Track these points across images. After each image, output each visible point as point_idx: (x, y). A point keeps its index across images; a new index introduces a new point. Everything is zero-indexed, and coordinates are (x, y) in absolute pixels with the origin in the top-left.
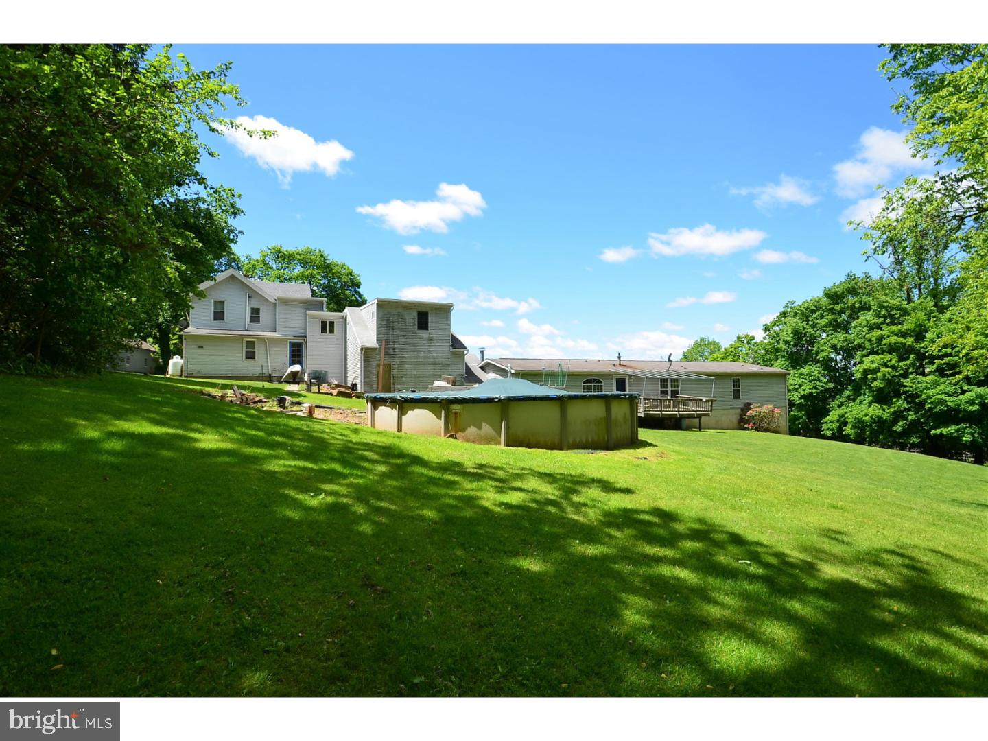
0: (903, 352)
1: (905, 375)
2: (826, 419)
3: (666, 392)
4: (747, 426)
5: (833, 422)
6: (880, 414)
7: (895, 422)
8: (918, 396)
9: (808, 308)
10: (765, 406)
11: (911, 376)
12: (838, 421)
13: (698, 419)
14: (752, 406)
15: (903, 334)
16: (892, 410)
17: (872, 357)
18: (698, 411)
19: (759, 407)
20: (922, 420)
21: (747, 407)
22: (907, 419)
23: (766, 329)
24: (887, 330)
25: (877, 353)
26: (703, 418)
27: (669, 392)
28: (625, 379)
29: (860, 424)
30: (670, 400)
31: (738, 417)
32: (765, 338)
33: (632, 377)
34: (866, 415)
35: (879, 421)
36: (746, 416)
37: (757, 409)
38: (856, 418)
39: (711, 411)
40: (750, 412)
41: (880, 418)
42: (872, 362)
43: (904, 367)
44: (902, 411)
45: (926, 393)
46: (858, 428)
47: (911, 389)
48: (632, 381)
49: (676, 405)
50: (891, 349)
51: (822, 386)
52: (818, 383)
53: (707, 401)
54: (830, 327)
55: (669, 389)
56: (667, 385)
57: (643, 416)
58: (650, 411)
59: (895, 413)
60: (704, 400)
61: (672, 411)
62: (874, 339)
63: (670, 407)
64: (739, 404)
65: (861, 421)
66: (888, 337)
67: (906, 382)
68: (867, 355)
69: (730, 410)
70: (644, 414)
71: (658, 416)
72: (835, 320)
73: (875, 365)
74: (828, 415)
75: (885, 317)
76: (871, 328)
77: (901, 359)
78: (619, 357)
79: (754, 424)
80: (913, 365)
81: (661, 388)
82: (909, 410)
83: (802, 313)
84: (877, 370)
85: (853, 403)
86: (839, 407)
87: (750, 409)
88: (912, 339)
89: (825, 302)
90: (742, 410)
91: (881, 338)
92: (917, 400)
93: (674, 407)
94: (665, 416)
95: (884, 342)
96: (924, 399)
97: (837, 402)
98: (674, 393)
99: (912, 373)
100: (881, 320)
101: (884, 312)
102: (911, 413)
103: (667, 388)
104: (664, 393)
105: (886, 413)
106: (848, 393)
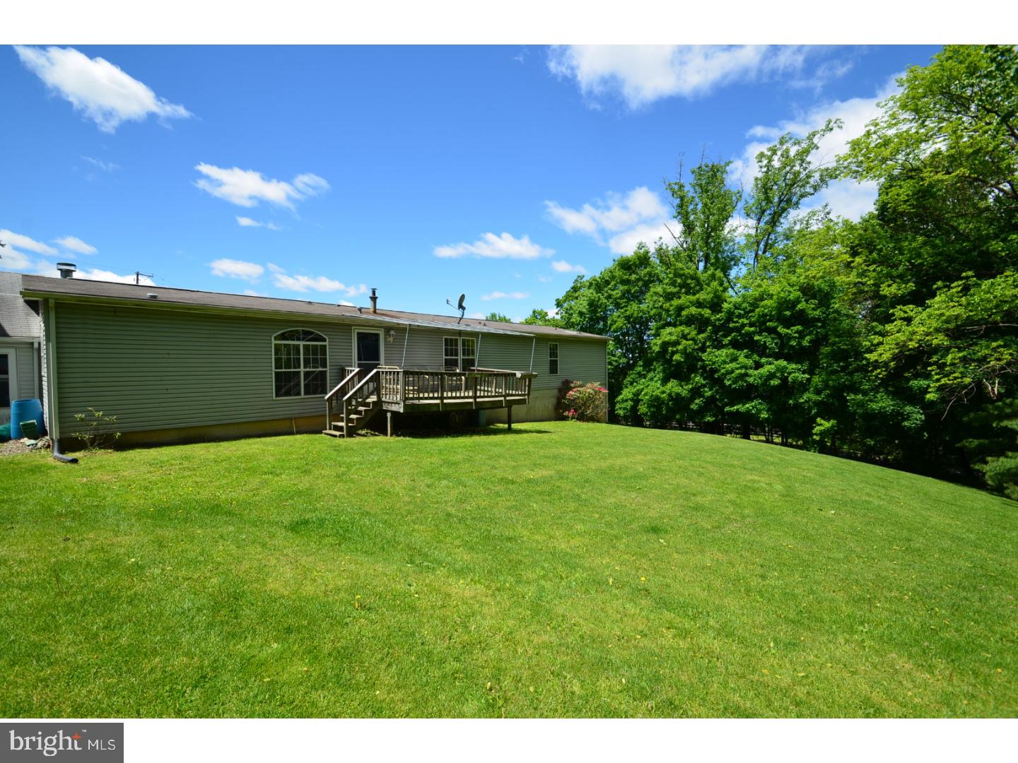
0: (701, 323)
1: (703, 349)
2: (620, 398)
3: (455, 363)
4: (566, 414)
5: (626, 401)
6: (679, 391)
7: (691, 400)
8: (716, 371)
9: (603, 278)
10: (589, 385)
11: (708, 350)
12: (632, 400)
13: (507, 409)
14: (572, 385)
15: (699, 304)
16: (690, 386)
17: (669, 330)
18: (509, 395)
19: (581, 386)
20: (718, 397)
21: (566, 386)
22: (703, 396)
23: (559, 304)
24: (684, 299)
25: (675, 325)
26: (514, 407)
27: (460, 362)
28: (377, 335)
29: (656, 402)
30: (460, 375)
31: (554, 401)
32: (557, 314)
33: (392, 332)
34: (664, 392)
35: (677, 399)
36: (565, 399)
37: (579, 389)
38: (652, 395)
39: (529, 395)
40: (571, 392)
41: (678, 395)
42: (670, 334)
43: (702, 340)
44: (700, 387)
45: (724, 368)
46: (654, 406)
47: (710, 363)
48: (391, 339)
49: (473, 384)
50: (690, 321)
51: (616, 361)
52: (613, 358)
53: (523, 377)
54: (623, 299)
55: (460, 357)
56: (457, 350)
57: (402, 411)
58: (420, 398)
59: (692, 389)
60: (519, 374)
61: (463, 397)
62: (671, 308)
63: (460, 390)
64: (556, 381)
65: (657, 398)
66: (688, 307)
67: (704, 356)
68: (663, 327)
69: (546, 391)
70: (406, 406)
71: (435, 409)
72: (628, 291)
73: (674, 338)
74: (621, 394)
75: (681, 286)
76: (669, 297)
77: (700, 331)
78: (374, 299)
79: (576, 410)
80: (709, 338)
81: (446, 355)
82: (704, 386)
83: (596, 285)
84: (677, 343)
85: (643, 380)
86: (632, 384)
87: (571, 389)
88: (708, 311)
89: (618, 273)
90: (560, 390)
91: (680, 309)
92: (716, 376)
93: (466, 389)
94: (449, 409)
95: (684, 313)
96: (723, 374)
97: (628, 379)
98: (468, 364)
99: (708, 347)
100: (676, 289)
101: (679, 281)
102: (707, 389)
103: (457, 355)
104: (451, 364)
105: (683, 390)
106: (639, 369)
